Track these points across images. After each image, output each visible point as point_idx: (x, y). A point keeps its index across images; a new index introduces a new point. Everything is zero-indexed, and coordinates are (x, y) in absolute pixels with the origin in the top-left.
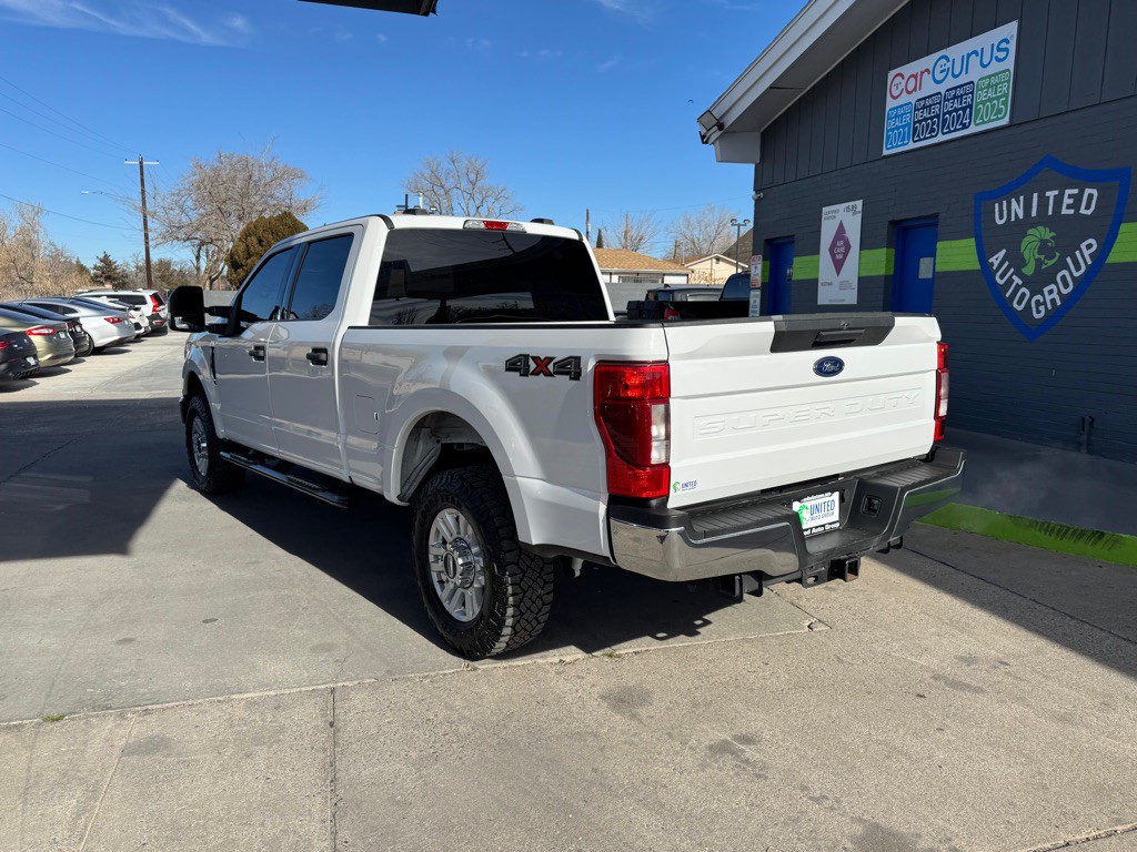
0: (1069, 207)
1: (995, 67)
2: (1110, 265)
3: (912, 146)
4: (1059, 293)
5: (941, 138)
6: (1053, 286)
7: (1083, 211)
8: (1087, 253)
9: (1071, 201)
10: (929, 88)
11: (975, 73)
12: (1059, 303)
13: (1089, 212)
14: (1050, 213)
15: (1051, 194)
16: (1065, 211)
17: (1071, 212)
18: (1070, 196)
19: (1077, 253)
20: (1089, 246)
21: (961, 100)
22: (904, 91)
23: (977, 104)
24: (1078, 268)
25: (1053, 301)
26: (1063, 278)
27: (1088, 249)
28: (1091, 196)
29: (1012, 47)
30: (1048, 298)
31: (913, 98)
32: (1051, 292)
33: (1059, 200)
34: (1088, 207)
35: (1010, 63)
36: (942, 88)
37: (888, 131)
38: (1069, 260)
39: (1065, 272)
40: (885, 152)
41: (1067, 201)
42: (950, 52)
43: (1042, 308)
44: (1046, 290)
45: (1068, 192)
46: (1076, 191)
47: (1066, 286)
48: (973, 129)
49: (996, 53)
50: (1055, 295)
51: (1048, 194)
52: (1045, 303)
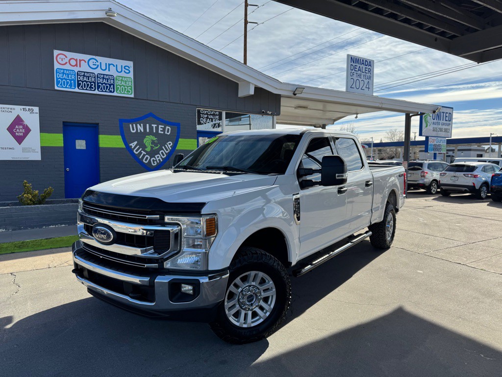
0: (161, 131)
1: (123, 74)
2: (177, 150)
3: (77, 90)
4: (161, 157)
5: (96, 92)
6: (158, 155)
7: (166, 133)
8: (169, 146)
9: (162, 129)
10: (85, 68)
11: (113, 72)
12: (161, 161)
13: (168, 134)
14: (154, 132)
15: (154, 126)
16: (160, 132)
17: (163, 133)
18: (161, 128)
19: (166, 145)
20: (170, 144)
22: (68, 63)
23: (117, 85)
24: (167, 150)
25: (159, 160)
26: (162, 153)
27: (170, 145)
28: (168, 129)
29: (132, 69)
30: (157, 159)
31: (76, 69)
32: (158, 157)
33: (157, 128)
34: (168, 132)
35: (131, 75)
36: (96, 72)
37: (57, 79)
38: (163, 147)
39: (162, 151)
40: (56, 88)
41: (160, 129)
42: (99, 58)
43: (155, 162)
44: (156, 156)
45: (160, 126)
46: (163, 126)
47: (164, 155)
48: (115, 94)
49: (123, 69)
50: (160, 158)
51: (153, 125)
52: (156, 160)
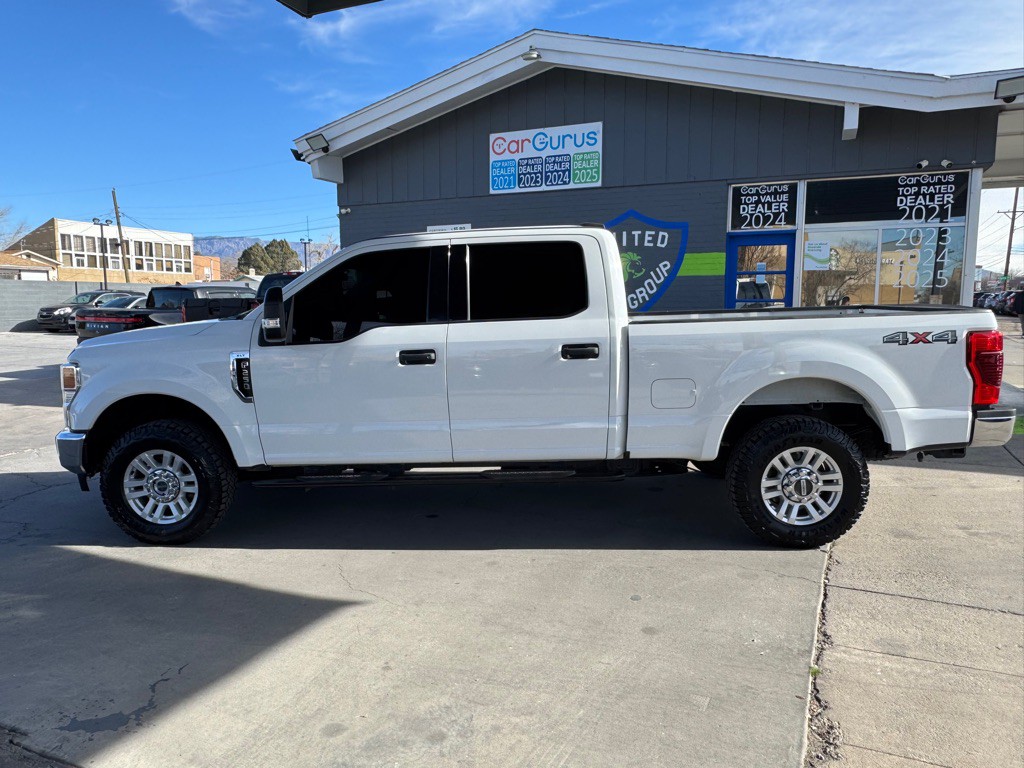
0: (649, 242)
1: (586, 148)
2: (680, 277)
3: (517, 190)
4: (647, 293)
5: (544, 188)
6: (642, 289)
7: (659, 245)
8: (664, 270)
9: (650, 238)
10: (529, 152)
11: (570, 148)
12: (647, 299)
13: (663, 246)
14: (636, 244)
15: (636, 233)
16: (646, 244)
17: (651, 245)
18: (649, 236)
19: (658, 269)
20: (665, 266)
21: (561, 166)
22: (507, 151)
23: (574, 170)
24: (659, 278)
25: (643, 298)
26: (649, 284)
27: (664, 267)
28: (664, 237)
29: (599, 137)
30: (640, 296)
31: (517, 157)
32: (641, 292)
33: (642, 238)
34: (662, 242)
35: (599, 147)
36: (544, 154)
37: (493, 177)
38: (652, 273)
39: (650, 280)
40: (492, 192)
41: (647, 238)
42: (548, 131)
43: (636, 302)
44: (637, 291)
45: (648, 233)
46: (653, 233)
47: (652, 288)
48: (571, 186)
49: (586, 139)
50: (644, 294)
51: (633, 233)
52: (637, 299)
